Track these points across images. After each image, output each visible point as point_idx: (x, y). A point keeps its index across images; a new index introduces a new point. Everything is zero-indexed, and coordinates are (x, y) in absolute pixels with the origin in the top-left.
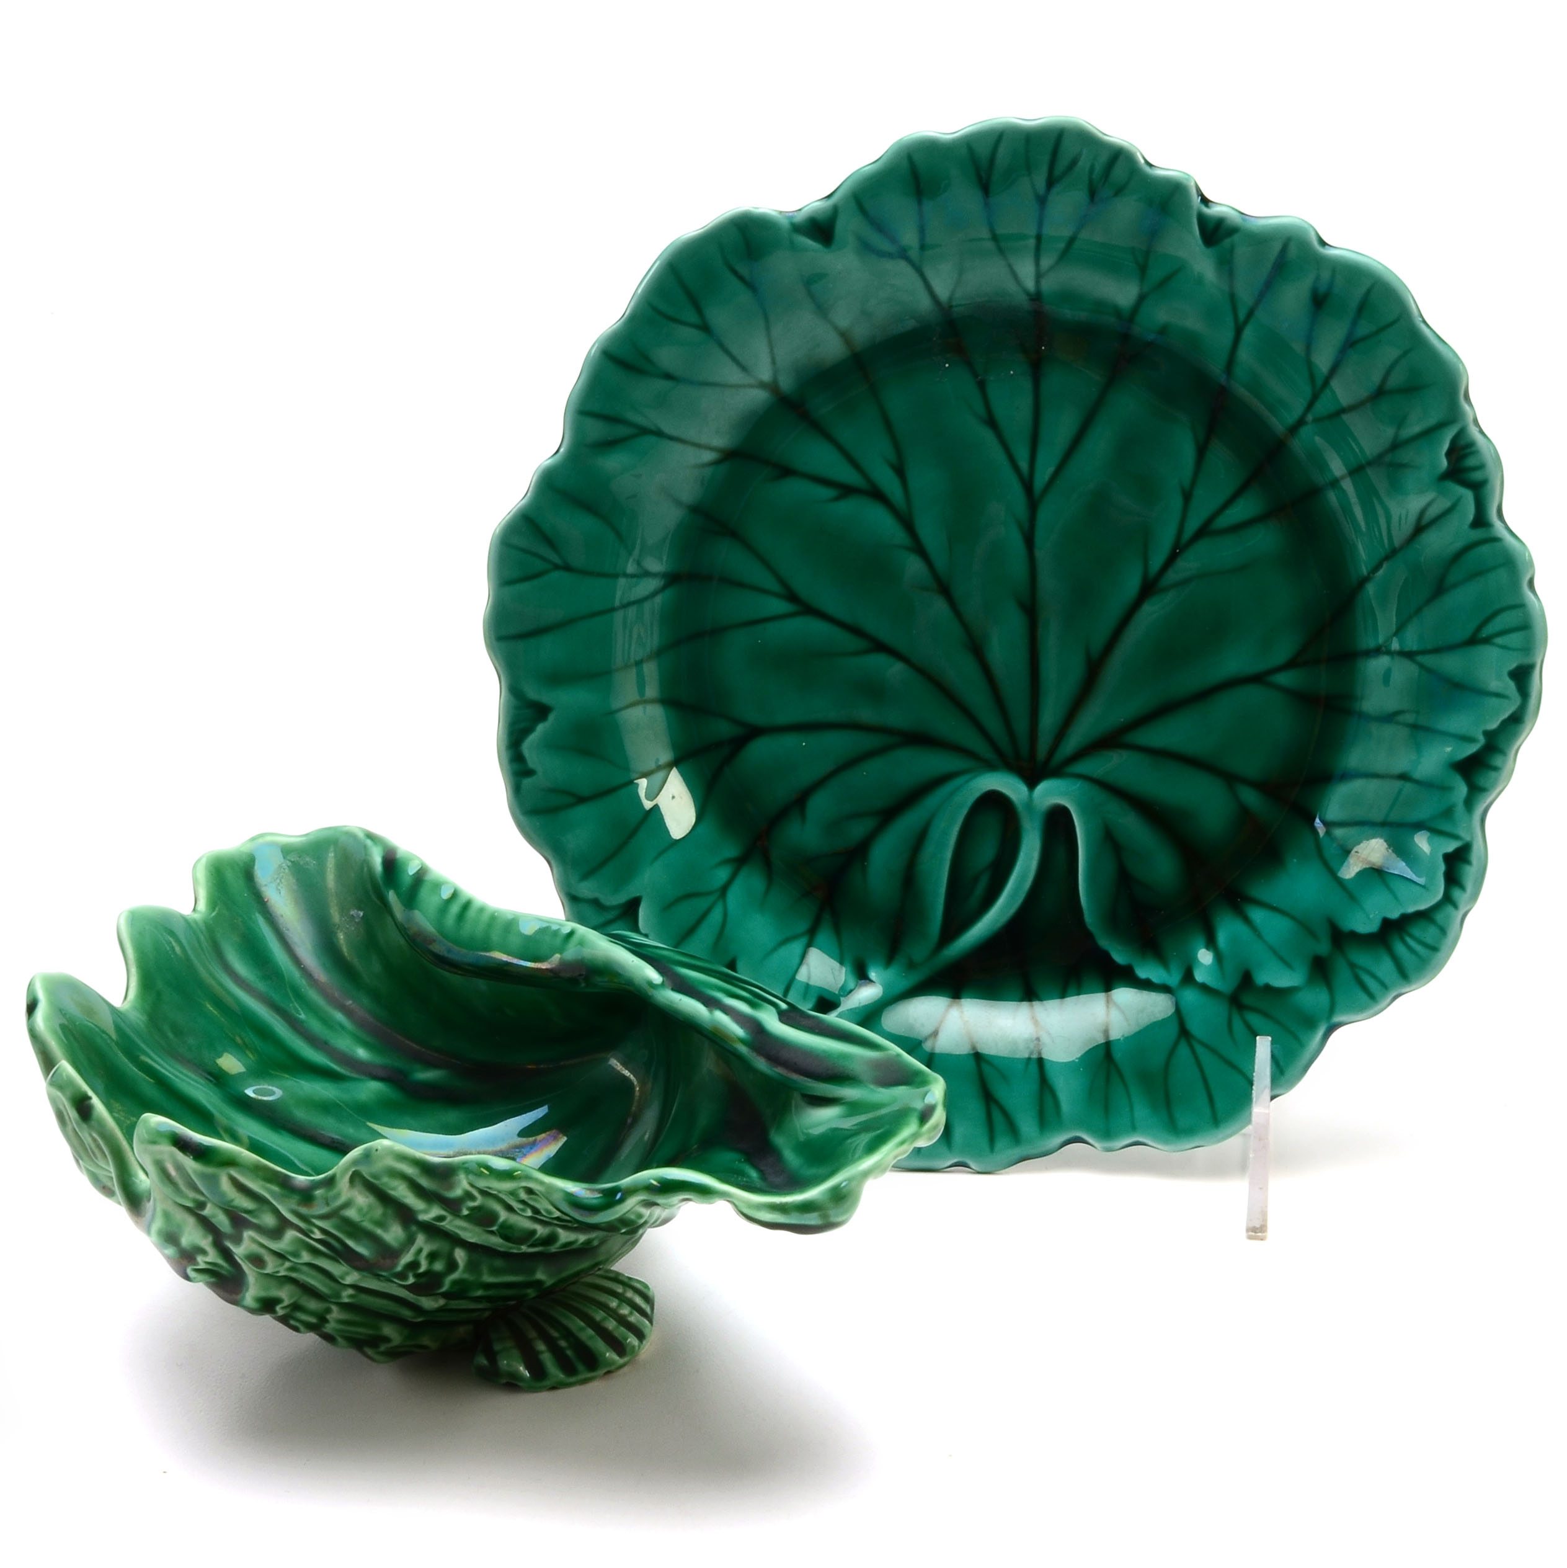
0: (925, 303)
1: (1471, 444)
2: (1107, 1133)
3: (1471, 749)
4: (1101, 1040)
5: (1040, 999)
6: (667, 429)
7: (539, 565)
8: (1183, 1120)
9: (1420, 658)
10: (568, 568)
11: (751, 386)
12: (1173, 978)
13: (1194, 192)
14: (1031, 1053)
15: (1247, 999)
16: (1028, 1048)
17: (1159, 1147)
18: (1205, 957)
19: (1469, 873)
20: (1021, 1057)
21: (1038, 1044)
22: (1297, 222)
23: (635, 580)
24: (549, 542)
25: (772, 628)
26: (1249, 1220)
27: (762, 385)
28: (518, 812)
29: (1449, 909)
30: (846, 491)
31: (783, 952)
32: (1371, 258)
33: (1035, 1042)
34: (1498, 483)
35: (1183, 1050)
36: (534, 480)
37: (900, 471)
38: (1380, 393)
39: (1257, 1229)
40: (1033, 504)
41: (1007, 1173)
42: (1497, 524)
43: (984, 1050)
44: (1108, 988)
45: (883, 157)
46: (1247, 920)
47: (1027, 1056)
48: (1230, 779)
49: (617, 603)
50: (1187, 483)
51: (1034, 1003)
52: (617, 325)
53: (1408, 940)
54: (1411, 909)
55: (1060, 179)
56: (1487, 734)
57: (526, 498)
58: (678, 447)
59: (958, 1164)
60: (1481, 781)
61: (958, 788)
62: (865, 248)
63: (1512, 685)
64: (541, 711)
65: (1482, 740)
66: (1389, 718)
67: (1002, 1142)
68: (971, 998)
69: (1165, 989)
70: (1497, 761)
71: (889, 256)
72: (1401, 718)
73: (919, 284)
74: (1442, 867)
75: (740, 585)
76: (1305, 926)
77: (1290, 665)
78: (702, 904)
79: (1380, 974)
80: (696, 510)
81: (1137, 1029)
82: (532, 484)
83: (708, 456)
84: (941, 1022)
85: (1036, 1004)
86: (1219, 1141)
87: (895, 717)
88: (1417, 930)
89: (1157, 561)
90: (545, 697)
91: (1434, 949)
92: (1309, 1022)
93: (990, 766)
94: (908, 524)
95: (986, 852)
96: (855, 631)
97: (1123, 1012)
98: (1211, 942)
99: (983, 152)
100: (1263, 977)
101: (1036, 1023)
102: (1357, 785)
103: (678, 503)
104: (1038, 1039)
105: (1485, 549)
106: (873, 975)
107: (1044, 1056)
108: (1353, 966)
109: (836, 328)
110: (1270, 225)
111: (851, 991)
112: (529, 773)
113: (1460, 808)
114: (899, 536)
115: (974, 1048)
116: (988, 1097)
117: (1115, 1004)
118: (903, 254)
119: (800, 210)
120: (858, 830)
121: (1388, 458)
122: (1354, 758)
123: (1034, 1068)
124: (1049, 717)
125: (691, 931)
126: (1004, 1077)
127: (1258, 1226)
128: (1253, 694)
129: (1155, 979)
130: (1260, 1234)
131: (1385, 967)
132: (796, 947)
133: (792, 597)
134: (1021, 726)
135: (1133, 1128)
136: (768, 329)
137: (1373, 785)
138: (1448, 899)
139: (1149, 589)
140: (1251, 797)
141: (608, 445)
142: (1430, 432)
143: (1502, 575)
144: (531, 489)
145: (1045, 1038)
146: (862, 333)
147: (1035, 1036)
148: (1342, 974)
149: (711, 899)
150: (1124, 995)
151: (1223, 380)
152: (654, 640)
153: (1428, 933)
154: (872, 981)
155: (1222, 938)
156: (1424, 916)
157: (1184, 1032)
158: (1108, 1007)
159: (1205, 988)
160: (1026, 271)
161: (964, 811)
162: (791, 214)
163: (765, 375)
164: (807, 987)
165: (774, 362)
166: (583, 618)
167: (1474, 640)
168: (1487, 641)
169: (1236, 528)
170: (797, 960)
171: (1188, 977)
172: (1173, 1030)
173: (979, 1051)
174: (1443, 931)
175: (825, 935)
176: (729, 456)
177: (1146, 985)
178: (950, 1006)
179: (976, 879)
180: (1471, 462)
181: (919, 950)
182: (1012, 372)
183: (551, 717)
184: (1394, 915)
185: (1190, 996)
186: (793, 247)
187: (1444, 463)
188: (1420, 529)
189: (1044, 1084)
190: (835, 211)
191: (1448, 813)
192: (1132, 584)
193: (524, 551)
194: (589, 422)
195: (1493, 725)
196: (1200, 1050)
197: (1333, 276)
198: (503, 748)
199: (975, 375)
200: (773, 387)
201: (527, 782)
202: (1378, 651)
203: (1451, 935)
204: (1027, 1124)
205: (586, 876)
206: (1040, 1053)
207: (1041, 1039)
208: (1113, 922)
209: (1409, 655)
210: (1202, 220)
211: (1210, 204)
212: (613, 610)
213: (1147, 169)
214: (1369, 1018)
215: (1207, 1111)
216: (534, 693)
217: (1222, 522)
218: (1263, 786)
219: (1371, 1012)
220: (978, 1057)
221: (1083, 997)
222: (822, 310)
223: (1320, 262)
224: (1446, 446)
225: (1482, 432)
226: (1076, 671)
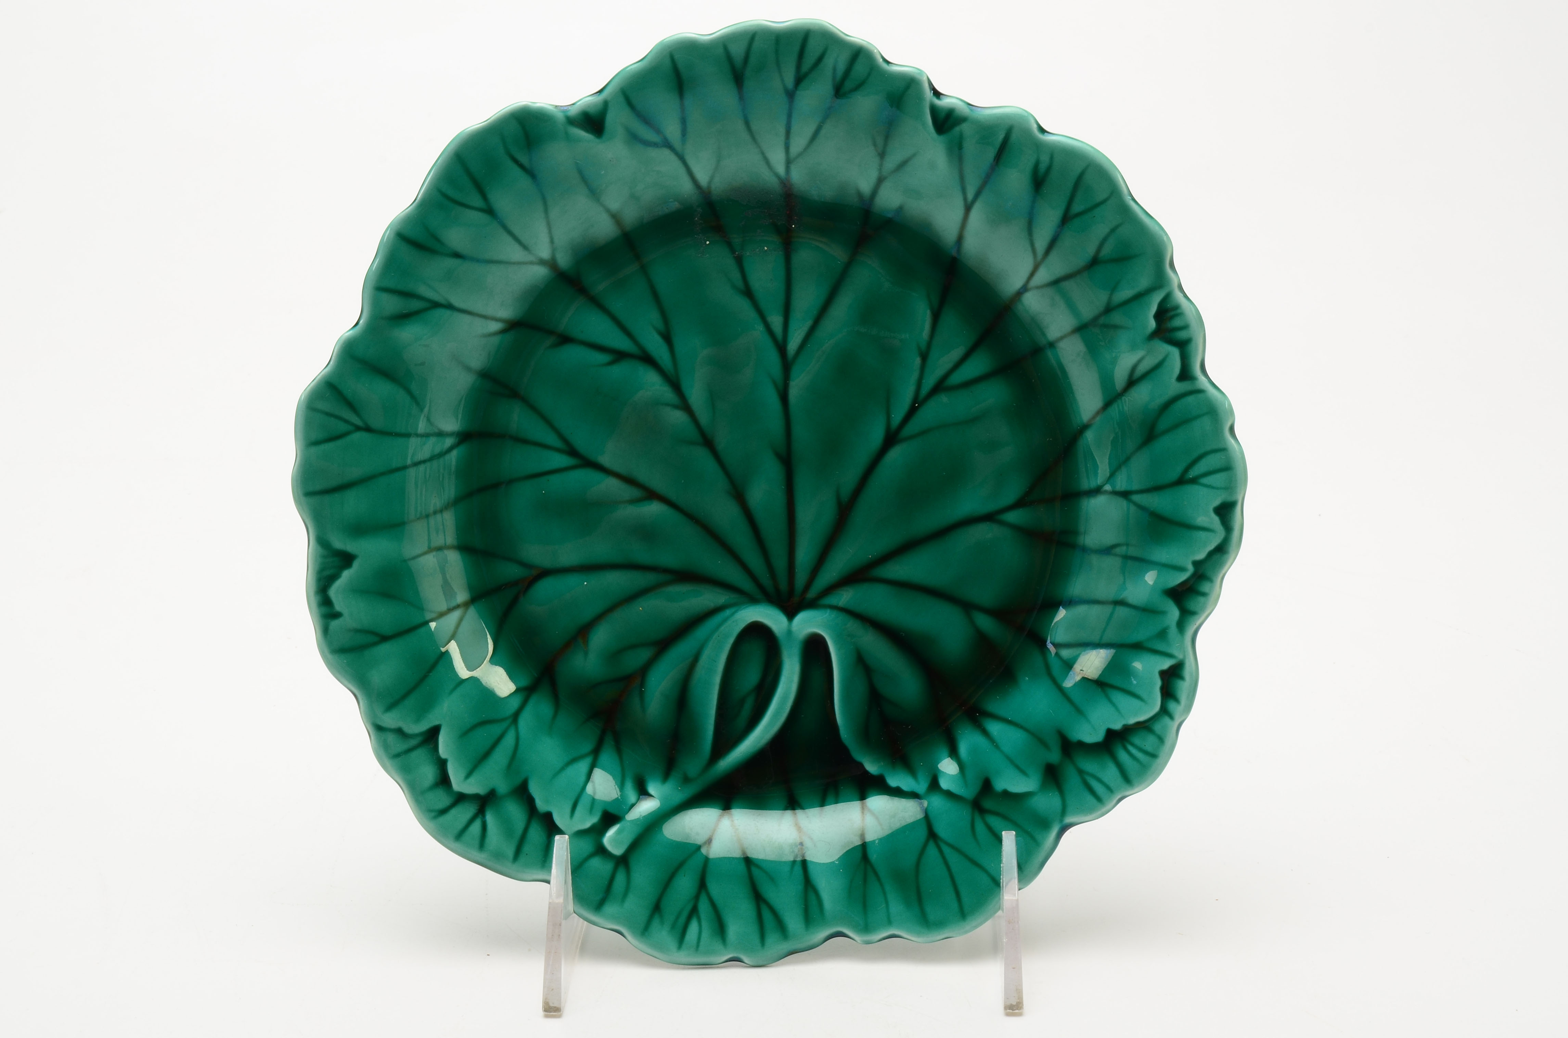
0: (686, 187)
1: (1177, 307)
2: (866, 928)
3: (1182, 577)
4: (858, 842)
5: (802, 808)
6: (457, 302)
7: (342, 427)
8: (933, 912)
9: (1136, 498)
10: (368, 429)
11: (532, 263)
12: (921, 786)
13: (926, 86)
14: (796, 856)
15: (987, 804)
16: (793, 852)
17: (913, 939)
18: (948, 767)
19: (1182, 688)
20: (787, 860)
21: (802, 849)
22: (1019, 111)
23: (424, 439)
24: (351, 405)
25: (555, 481)
26: (1007, 998)
27: (542, 262)
28: (326, 651)
29: (1166, 719)
30: (620, 356)
31: (571, 771)
32: (1085, 143)
33: (799, 846)
34: (1201, 341)
35: (932, 850)
36: (336, 350)
37: (667, 337)
38: (1095, 262)
39: (1014, 1006)
40: (787, 366)
41: (777, 966)
42: (1202, 378)
43: (753, 854)
44: (863, 797)
45: (648, 57)
46: (985, 733)
47: (792, 859)
48: (967, 607)
49: (409, 462)
50: (923, 346)
51: (797, 811)
52: (409, 209)
53: (1130, 748)
54: (1132, 721)
55: (806, 75)
56: (1196, 564)
57: (329, 365)
58: (466, 318)
59: (732, 959)
60: (1191, 605)
61: (725, 620)
62: (634, 138)
63: (1216, 520)
64: (346, 559)
65: (1191, 569)
66: (1108, 551)
67: (772, 938)
68: (740, 808)
69: (914, 795)
70: (1205, 587)
71: (655, 145)
72: (1118, 550)
73: (682, 171)
74: (1158, 683)
75: (525, 442)
76: (1037, 738)
77: (1019, 504)
78: (496, 729)
79: (1105, 779)
80: (485, 375)
81: (890, 832)
82: (335, 353)
83: (495, 326)
84: (714, 831)
85: (799, 812)
86: (966, 932)
87: (668, 558)
88: (1137, 740)
89: (897, 417)
90: (350, 546)
91: (1153, 756)
92: (1044, 824)
93: (753, 600)
94: (676, 385)
95: (750, 676)
96: (629, 480)
97: (877, 818)
98: (954, 752)
99: (738, 51)
100: (1000, 785)
101: (799, 829)
102: (1081, 610)
103: (468, 369)
104: (801, 844)
105: (1190, 399)
106: (651, 789)
107: (808, 858)
108: (1081, 772)
109: (608, 211)
110: (995, 114)
111: (633, 806)
112: (336, 615)
113: (1173, 630)
114: (668, 394)
115: (744, 853)
116: (758, 898)
117: (870, 811)
118: (668, 145)
119: (573, 104)
120: (636, 659)
121: (1102, 320)
122: (1077, 587)
123: (798, 869)
124: (805, 554)
125: (486, 755)
126: (772, 879)
127: (1014, 1003)
128: (984, 532)
129: (905, 787)
130: (1017, 1011)
131: (1110, 773)
132: (582, 766)
133: (572, 452)
134: (780, 563)
135: (889, 922)
136: (546, 211)
137: (1095, 610)
138: (1164, 711)
139: (891, 439)
140: (985, 623)
141: (403, 317)
142: (1140, 296)
143: (1205, 423)
144: (333, 358)
145: (808, 843)
146: (631, 215)
147: (798, 841)
148: (1072, 780)
149: (504, 725)
150: (878, 802)
151: (954, 253)
152: (450, 491)
153: (1146, 741)
154: (650, 795)
155: (963, 748)
156: (1144, 726)
157: (932, 835)
158: (863, 813)
159: (949, 794)
160: (778, 159)
161: (731, 640)
162: (565, 108)
163: (545, 253)
164: (593, 801)
165: (552, 241)
166: (383, 474)
167: (1181, 481)
168: (1194, 481)
169: (967, 384)
170: (583, 778)
171: (934, 785)
172: (923, 833)
173: (749, 855)
174: (1161, 740)
175: (607, 756)
176: (512, 326)
177: (897, 792)
178: (721, 816)
179: (742, 701)
180: (1176, 323)
181: (693, 765)
182: (766, 248)
183: (356, 564)
184: (1117, 726)
185: (936, 802)
186: (568, 137)
187: (1152, 324)
188: (1132, 382)
189: (808, 884)
190: (606, 104)
191: (1162, 634)
192: (876, 435)
193: (329, 414)
194: (385, 296)
195: (1201, 556)
196: (947, 850)
197: (1052, 158)
198: (312, 594)
199: (732, 250)
200: (552, 264)
201: (335, 624)
202: (1097, 491)
203: (1168, 742)
204: (793, 921)
205: (390, 707)
206: (803, 856)
207: (804, 843)
208: (866, 736)
209: (1125, 495)
210: (934, 110)
211: (941, 96)
212: (405, 468)
213: (885, 65)
214: (1097, 819)
215: (955, 905)
216: (339, 543)
217: (957, 378)
218: (999, 614)
219: (1099, 813)
220: (748, 861)
221: (840, 805)
222: (594, 194)
223: (1038, 146)
224: (1154, 309)
225: (1186, 296)
226: (829, 514)
